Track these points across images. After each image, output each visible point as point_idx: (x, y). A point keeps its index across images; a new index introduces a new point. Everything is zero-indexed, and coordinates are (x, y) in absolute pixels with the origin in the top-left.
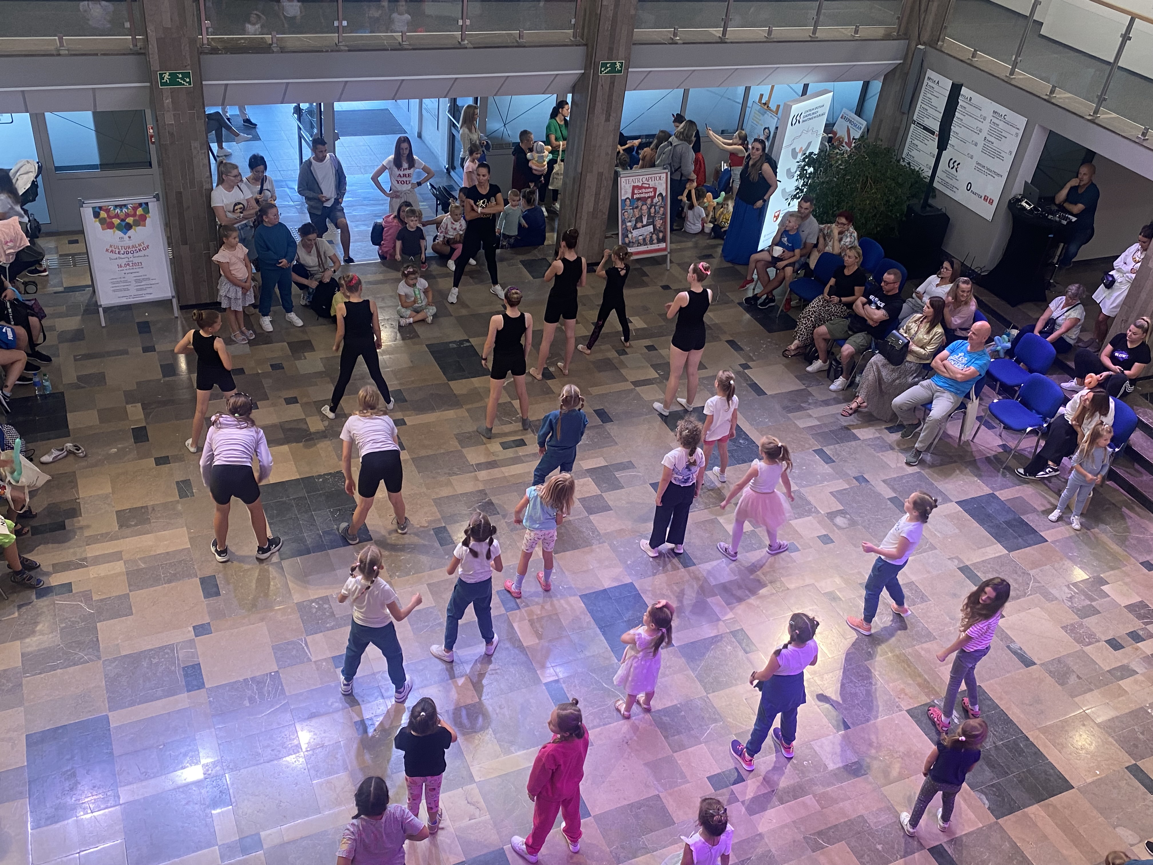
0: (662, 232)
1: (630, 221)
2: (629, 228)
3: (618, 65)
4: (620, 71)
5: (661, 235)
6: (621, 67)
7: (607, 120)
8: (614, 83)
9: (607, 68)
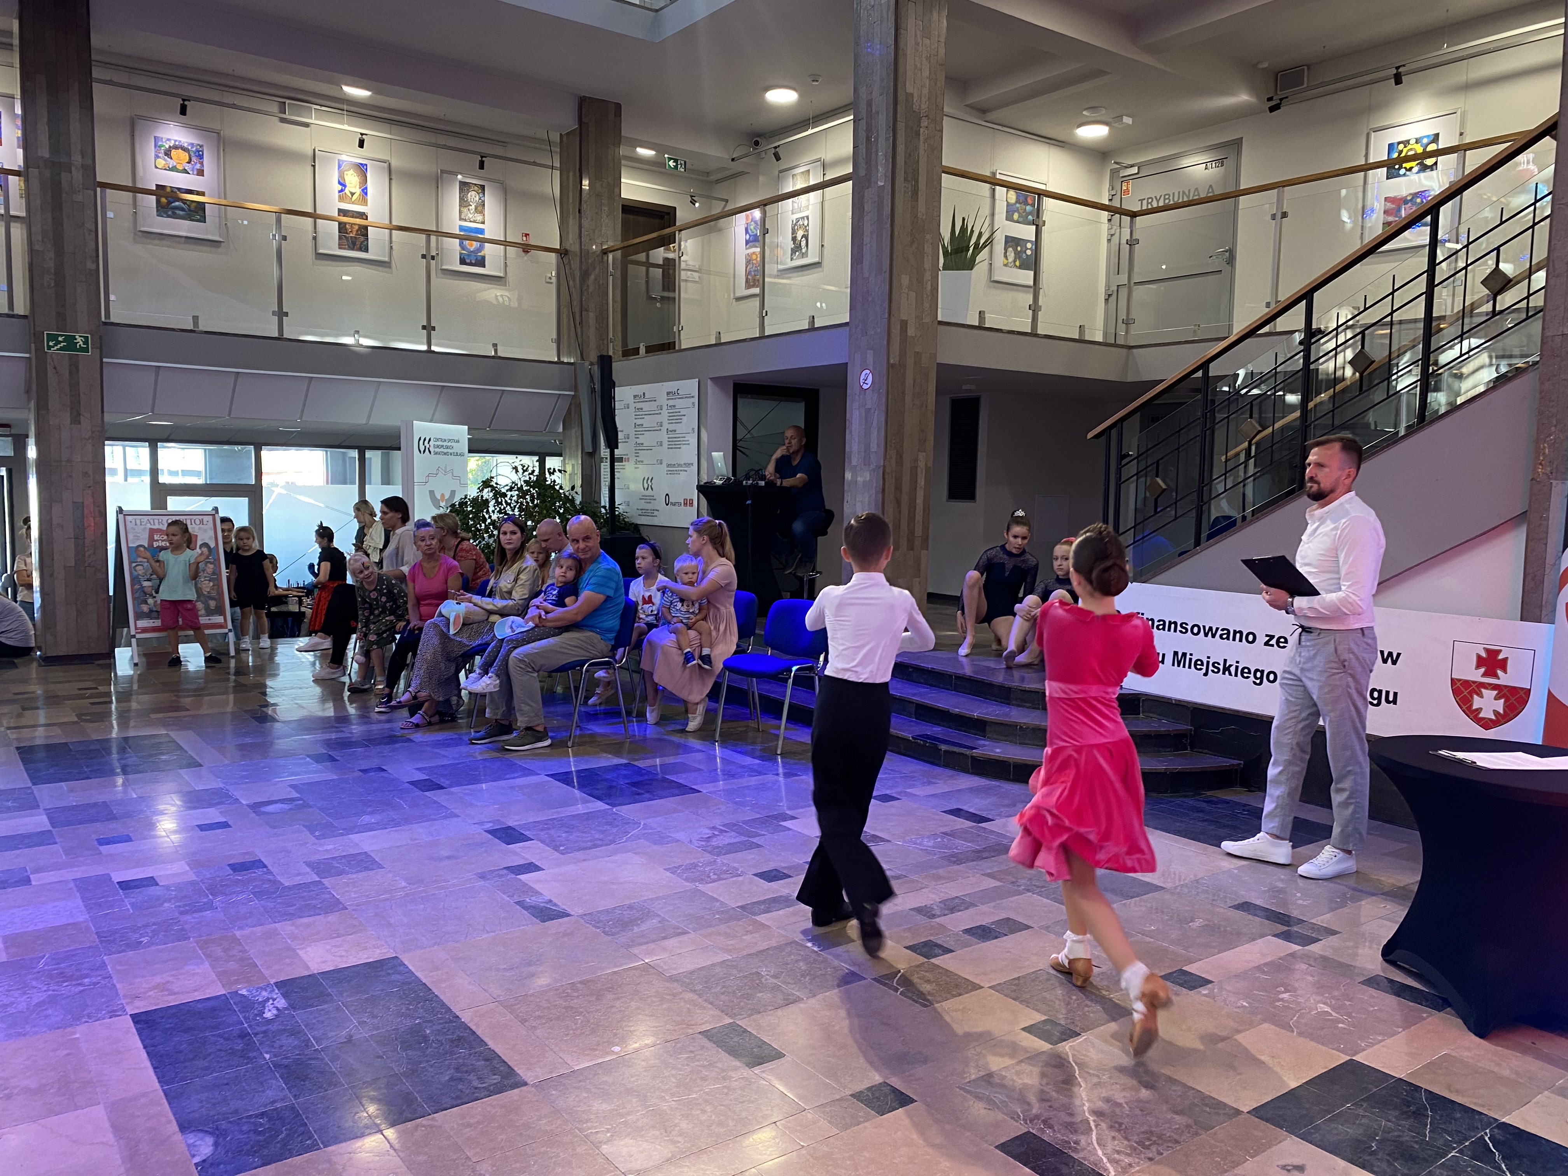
0: (213, 599)
1: (148, 580)
2: (148, 590)
3: (79, 340)
4: (86, 350)
5: (212, 604)
6: (86, 342)
7: (76, 419)
8: (77, 367)
9: (60, 342)
